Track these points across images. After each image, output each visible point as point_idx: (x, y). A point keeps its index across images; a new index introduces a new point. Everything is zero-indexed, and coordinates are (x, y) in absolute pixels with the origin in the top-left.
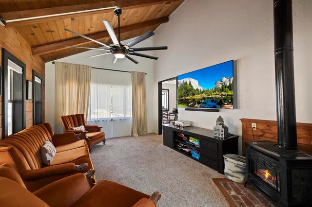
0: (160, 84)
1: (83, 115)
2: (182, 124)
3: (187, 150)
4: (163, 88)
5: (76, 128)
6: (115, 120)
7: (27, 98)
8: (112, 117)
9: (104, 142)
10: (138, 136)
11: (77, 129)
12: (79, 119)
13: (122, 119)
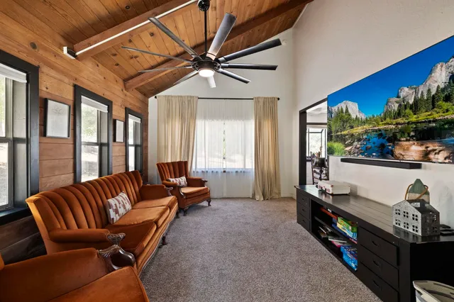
0: (303, 114)
1: (186, 163)
2: (331, 189)
3: (337, 242)
4: (308, 122)
5: (174, 179)
6: (229, 172)
7: (114, 140)
8: (224, 167)
9: (209, 202)
10: (262, 199)
11: (175, 182)
12: (181, 168)
13: (239, 171)
